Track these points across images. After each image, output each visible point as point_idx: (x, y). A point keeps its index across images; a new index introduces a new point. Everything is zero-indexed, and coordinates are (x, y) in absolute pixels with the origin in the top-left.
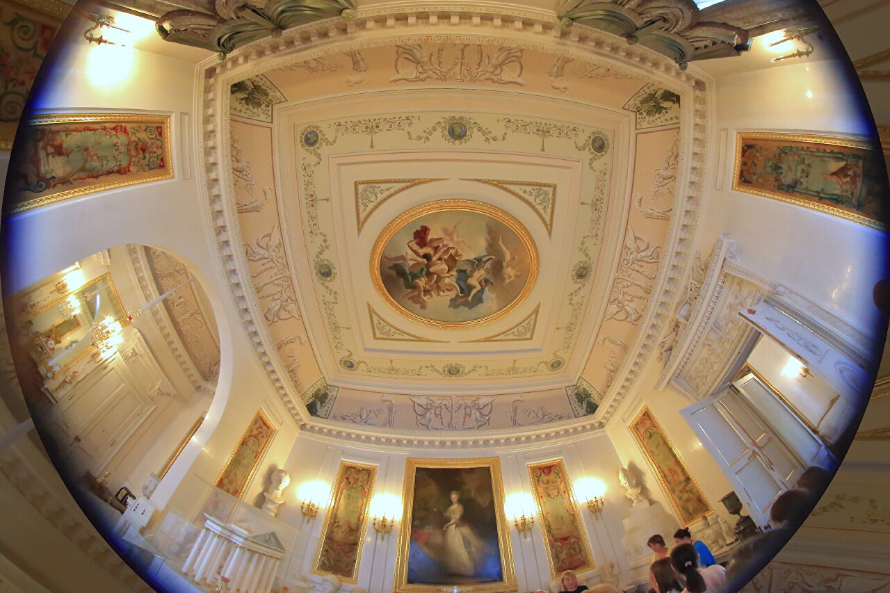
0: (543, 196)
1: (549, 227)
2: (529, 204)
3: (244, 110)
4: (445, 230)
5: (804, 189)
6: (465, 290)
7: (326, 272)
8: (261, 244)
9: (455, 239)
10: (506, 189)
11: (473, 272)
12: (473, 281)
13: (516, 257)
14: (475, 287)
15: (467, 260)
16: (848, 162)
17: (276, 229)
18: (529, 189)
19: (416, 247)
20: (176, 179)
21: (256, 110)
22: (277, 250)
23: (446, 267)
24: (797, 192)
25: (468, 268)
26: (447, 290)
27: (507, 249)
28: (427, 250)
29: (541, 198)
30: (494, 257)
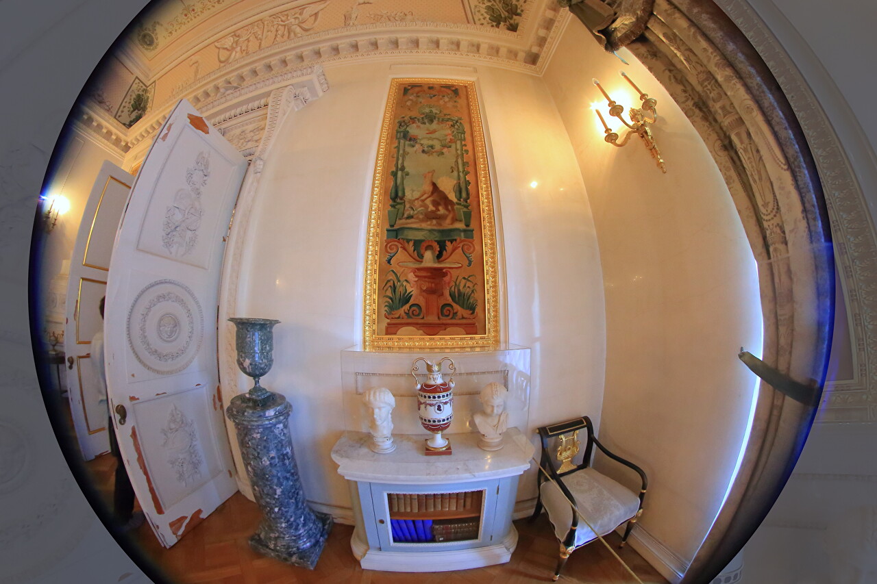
5: (404, 150)
16: (456, 207)
24: (399, 143)
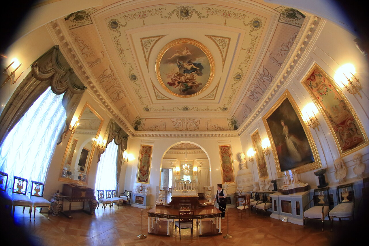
0: (147, 43)
1: (160, 37)
2: (152, 48)
3: (141, 126)
4: (168, 77)
6: (193, 70)
7: (186, 109)
8: (174, 125)
9: (171, 74)
10: (148, 58)
11: (184, 68)
12: (189, 67)
13: (177, 51)
14: (192, 67)
15: (179, 70)
17: (172, 120)
18: (145, 50)
19: (175, 86)
20: (153, 145)
21: (141, 123)
22: (178, 120)
23: (182, 77)
25: (183, 70)
26: (193, 76)
27: (173, 55)
28: (176, 82)
29: (148, 44)
30: (177, 60)
